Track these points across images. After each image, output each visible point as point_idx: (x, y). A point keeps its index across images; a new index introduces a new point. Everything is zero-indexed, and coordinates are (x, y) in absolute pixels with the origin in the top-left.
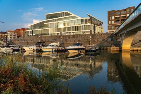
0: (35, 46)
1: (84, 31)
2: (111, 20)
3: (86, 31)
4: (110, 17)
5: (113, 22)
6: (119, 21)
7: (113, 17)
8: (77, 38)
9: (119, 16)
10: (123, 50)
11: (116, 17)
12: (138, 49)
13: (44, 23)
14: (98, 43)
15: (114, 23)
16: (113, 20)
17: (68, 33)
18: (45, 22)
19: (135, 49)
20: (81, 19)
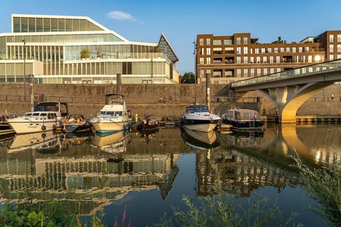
0: (43, 115)
1: (150, 76)
2: (205, 56)
3: (154, 76)
4: (203, 49)
5: (209, 60)
6: (221, 59)
7: (209, 50)
8: (140, 93)
9: (220, 49)
10: (283, 122)
11: (215, 49)
12: (306, 119)
13: (8, 44)
14: (214, 106)
15: (212, 62)
16: (208, 56)
17: (99, 79)
18: (10, 39)
19: (302, 118)
20: (131, 45)
